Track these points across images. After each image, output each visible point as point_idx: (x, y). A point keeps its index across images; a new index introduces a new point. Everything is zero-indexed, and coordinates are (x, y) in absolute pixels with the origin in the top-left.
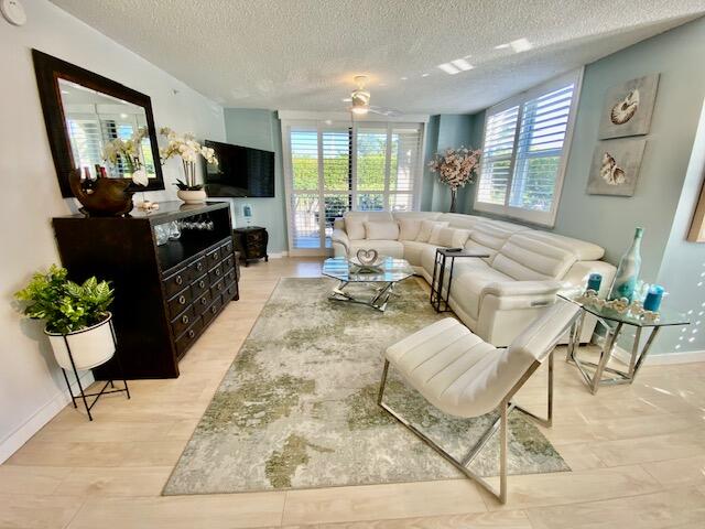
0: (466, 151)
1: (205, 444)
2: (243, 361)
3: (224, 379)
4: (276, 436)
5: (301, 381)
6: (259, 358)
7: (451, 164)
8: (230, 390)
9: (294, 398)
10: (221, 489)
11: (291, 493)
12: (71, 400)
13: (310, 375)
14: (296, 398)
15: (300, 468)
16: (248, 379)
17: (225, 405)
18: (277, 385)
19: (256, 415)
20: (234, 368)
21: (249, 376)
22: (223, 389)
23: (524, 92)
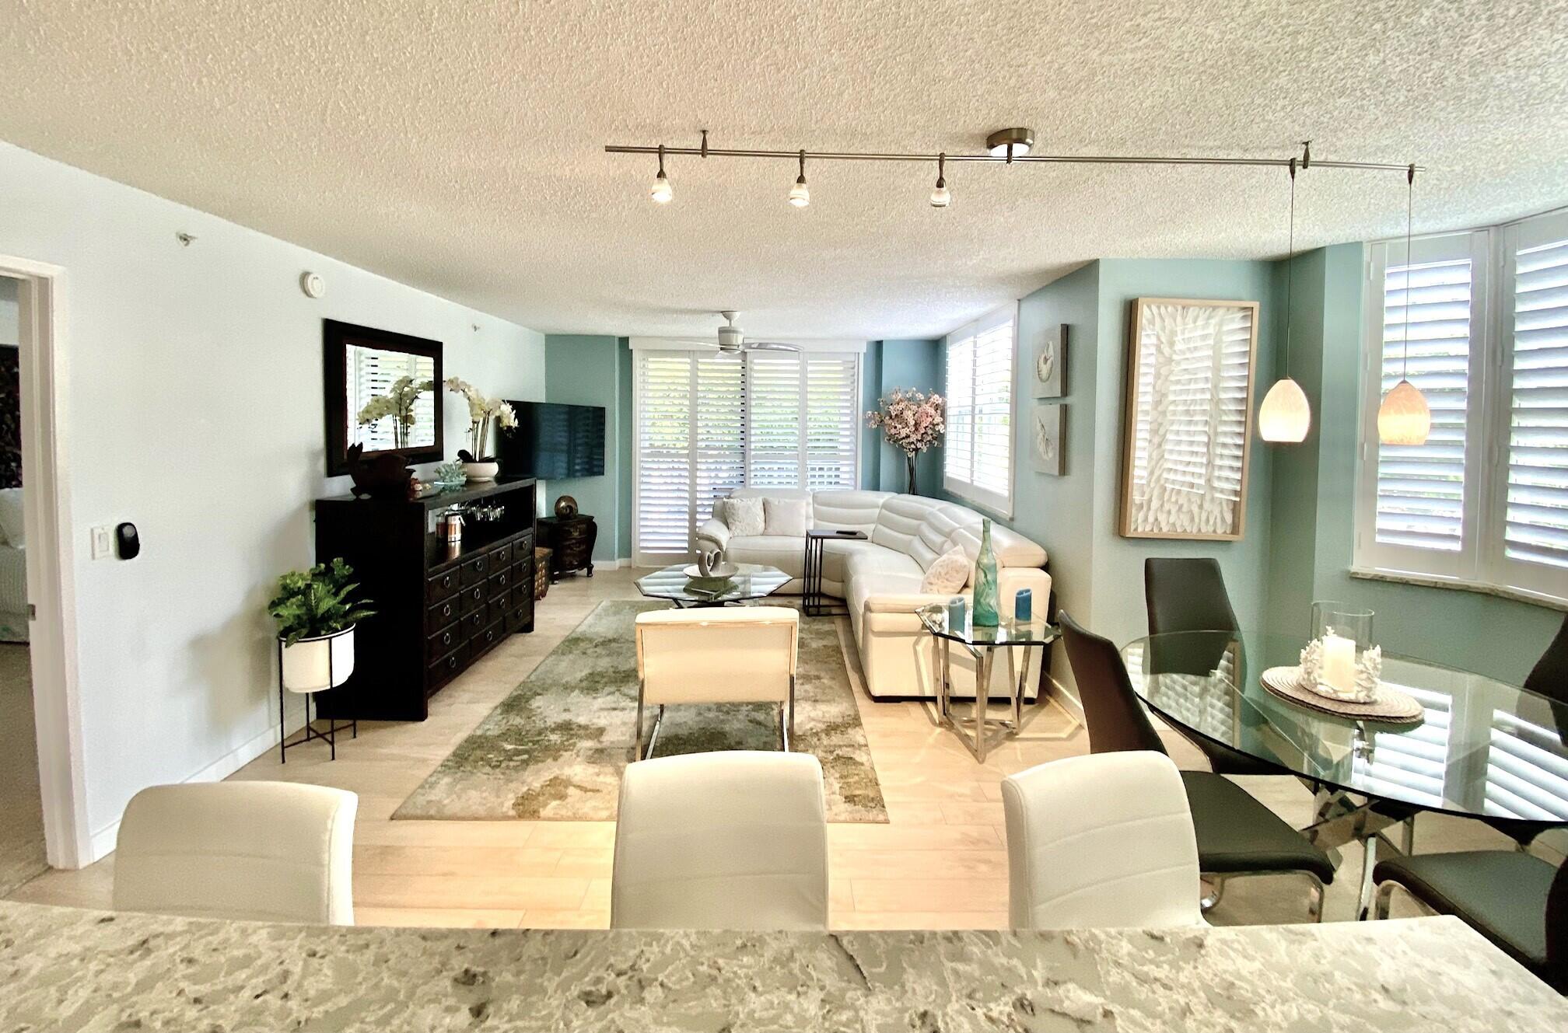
0: (921, 396)
1: (447, 780)
2: (512, 705)
3: (483, 723)
4: (536, 778)
5: (586, 728)
6: (537, 703)
7: (899, 416)
8: (489, 733)
9: (570, 745)
10: (459, 815)
11: (540, 823)
12: (280, 740)
13: (602, 722)
14: (574, 745)
15: (554, 803)
16: (515, 723)
17: (481, 747)
18: (553, 731)
19: (515, 758)
20: (499, 711)
21: (517, 720)
22: (479, 732)
23: (976, 320)
